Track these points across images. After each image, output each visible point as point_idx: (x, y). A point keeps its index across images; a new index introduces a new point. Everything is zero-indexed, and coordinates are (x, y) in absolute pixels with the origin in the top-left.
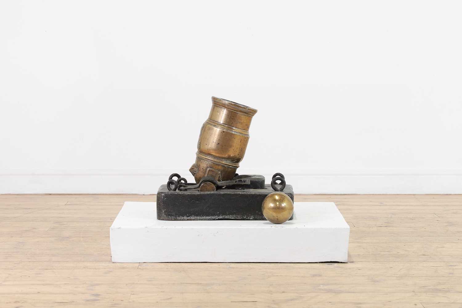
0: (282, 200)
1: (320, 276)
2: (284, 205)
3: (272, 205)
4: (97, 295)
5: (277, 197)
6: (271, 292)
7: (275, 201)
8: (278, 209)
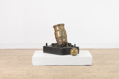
0: (75, 50)
1: (85, 68)
2: (76, 51)
3: (73, 51)
4: (29, 73)
5: (74, 49)
6: (73, 73)
7: (73, 50)
8: (74, 52)
